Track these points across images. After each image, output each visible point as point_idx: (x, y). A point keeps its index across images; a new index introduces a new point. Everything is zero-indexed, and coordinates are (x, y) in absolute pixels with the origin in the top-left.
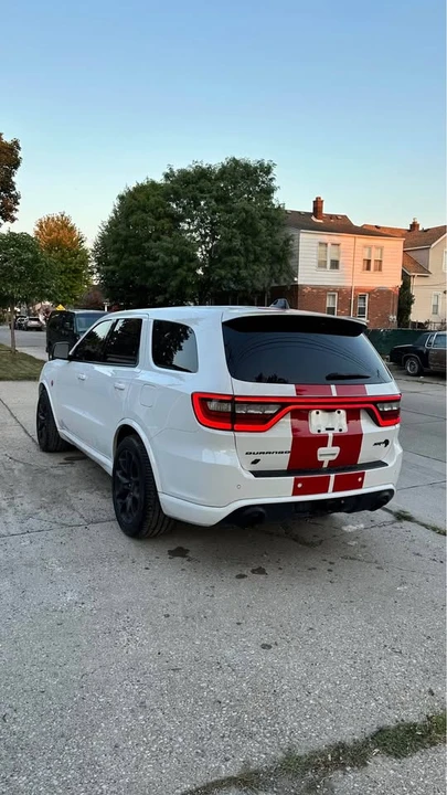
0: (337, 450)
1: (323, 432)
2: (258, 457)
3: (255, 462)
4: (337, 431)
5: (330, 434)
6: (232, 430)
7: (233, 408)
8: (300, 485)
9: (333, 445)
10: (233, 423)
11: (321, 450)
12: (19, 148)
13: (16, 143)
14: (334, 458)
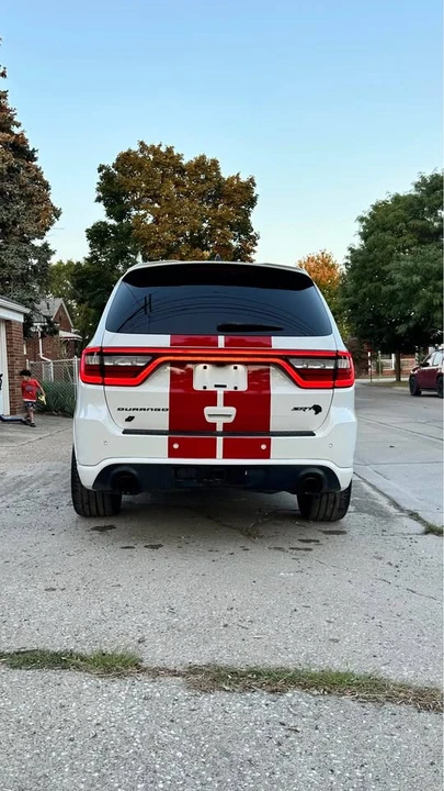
0: (232, 411)
1: (210, 388)
2: (132, 413)
3: (130, 419)
4: (230, 388)
5: (220, 392)
6: (103, 384)
7: (102, 361)
8: (176, 446)
9: (226, 404)
10: (103, 376)
11: (208, 410)
12: (254, 185)
13: (252, 180)
14: (230, 420)
